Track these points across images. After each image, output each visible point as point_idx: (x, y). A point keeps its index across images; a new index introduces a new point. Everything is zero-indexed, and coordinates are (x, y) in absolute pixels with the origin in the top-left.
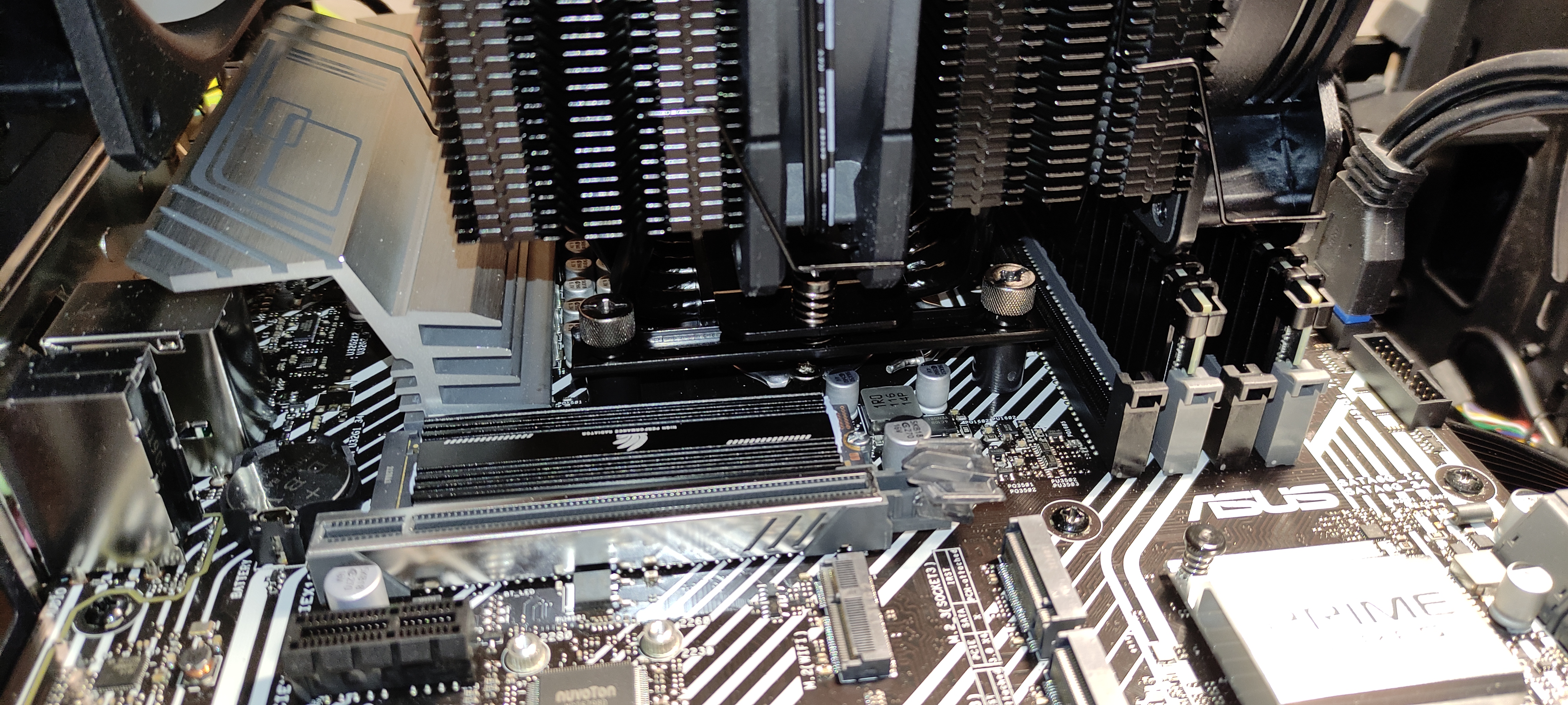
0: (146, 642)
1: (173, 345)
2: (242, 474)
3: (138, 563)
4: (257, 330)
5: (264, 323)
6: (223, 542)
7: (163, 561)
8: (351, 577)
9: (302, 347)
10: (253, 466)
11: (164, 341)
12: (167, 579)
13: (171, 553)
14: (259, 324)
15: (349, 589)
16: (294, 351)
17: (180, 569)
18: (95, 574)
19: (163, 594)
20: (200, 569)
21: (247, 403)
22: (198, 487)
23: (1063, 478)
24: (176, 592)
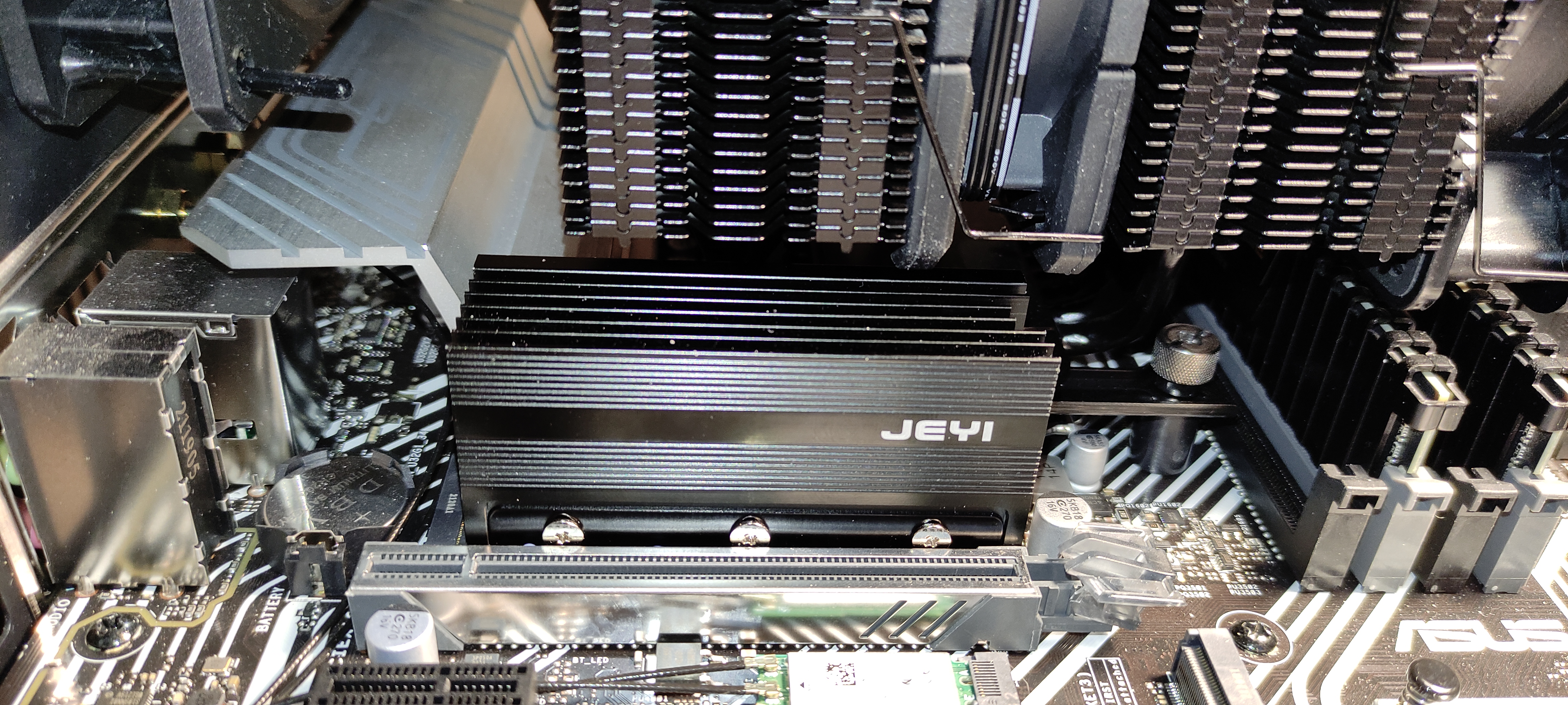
0: (153, 676)
1: (223, 330)
2: (284, 486)
3: (155, 579)
4: (320, 324)
5: (328, 318)
6: (254, 564)
7: (184, 579)
8: (398, 624)
9: (366, 349)
10: (298, 478)
11: (214, 324)
12: (185, 601)
13: (193, 570)
14: (320, 318)
15: (392, 638)
16: (357, 352)
17: (202, 591)
18: (104, 587)
19: (178, 618)
20: (226, 591)
21: (298, 405)
22: (233, 496)
23: (1241, 584)
24: (194, 618)
